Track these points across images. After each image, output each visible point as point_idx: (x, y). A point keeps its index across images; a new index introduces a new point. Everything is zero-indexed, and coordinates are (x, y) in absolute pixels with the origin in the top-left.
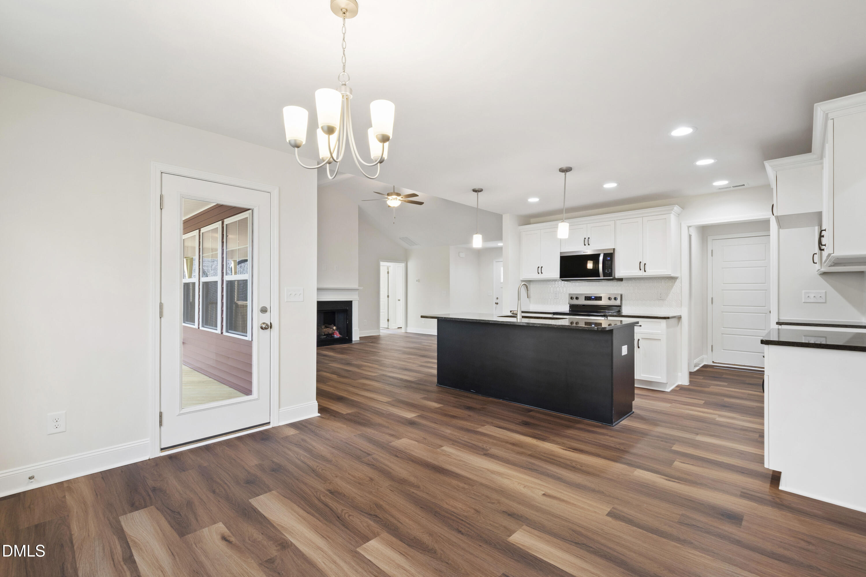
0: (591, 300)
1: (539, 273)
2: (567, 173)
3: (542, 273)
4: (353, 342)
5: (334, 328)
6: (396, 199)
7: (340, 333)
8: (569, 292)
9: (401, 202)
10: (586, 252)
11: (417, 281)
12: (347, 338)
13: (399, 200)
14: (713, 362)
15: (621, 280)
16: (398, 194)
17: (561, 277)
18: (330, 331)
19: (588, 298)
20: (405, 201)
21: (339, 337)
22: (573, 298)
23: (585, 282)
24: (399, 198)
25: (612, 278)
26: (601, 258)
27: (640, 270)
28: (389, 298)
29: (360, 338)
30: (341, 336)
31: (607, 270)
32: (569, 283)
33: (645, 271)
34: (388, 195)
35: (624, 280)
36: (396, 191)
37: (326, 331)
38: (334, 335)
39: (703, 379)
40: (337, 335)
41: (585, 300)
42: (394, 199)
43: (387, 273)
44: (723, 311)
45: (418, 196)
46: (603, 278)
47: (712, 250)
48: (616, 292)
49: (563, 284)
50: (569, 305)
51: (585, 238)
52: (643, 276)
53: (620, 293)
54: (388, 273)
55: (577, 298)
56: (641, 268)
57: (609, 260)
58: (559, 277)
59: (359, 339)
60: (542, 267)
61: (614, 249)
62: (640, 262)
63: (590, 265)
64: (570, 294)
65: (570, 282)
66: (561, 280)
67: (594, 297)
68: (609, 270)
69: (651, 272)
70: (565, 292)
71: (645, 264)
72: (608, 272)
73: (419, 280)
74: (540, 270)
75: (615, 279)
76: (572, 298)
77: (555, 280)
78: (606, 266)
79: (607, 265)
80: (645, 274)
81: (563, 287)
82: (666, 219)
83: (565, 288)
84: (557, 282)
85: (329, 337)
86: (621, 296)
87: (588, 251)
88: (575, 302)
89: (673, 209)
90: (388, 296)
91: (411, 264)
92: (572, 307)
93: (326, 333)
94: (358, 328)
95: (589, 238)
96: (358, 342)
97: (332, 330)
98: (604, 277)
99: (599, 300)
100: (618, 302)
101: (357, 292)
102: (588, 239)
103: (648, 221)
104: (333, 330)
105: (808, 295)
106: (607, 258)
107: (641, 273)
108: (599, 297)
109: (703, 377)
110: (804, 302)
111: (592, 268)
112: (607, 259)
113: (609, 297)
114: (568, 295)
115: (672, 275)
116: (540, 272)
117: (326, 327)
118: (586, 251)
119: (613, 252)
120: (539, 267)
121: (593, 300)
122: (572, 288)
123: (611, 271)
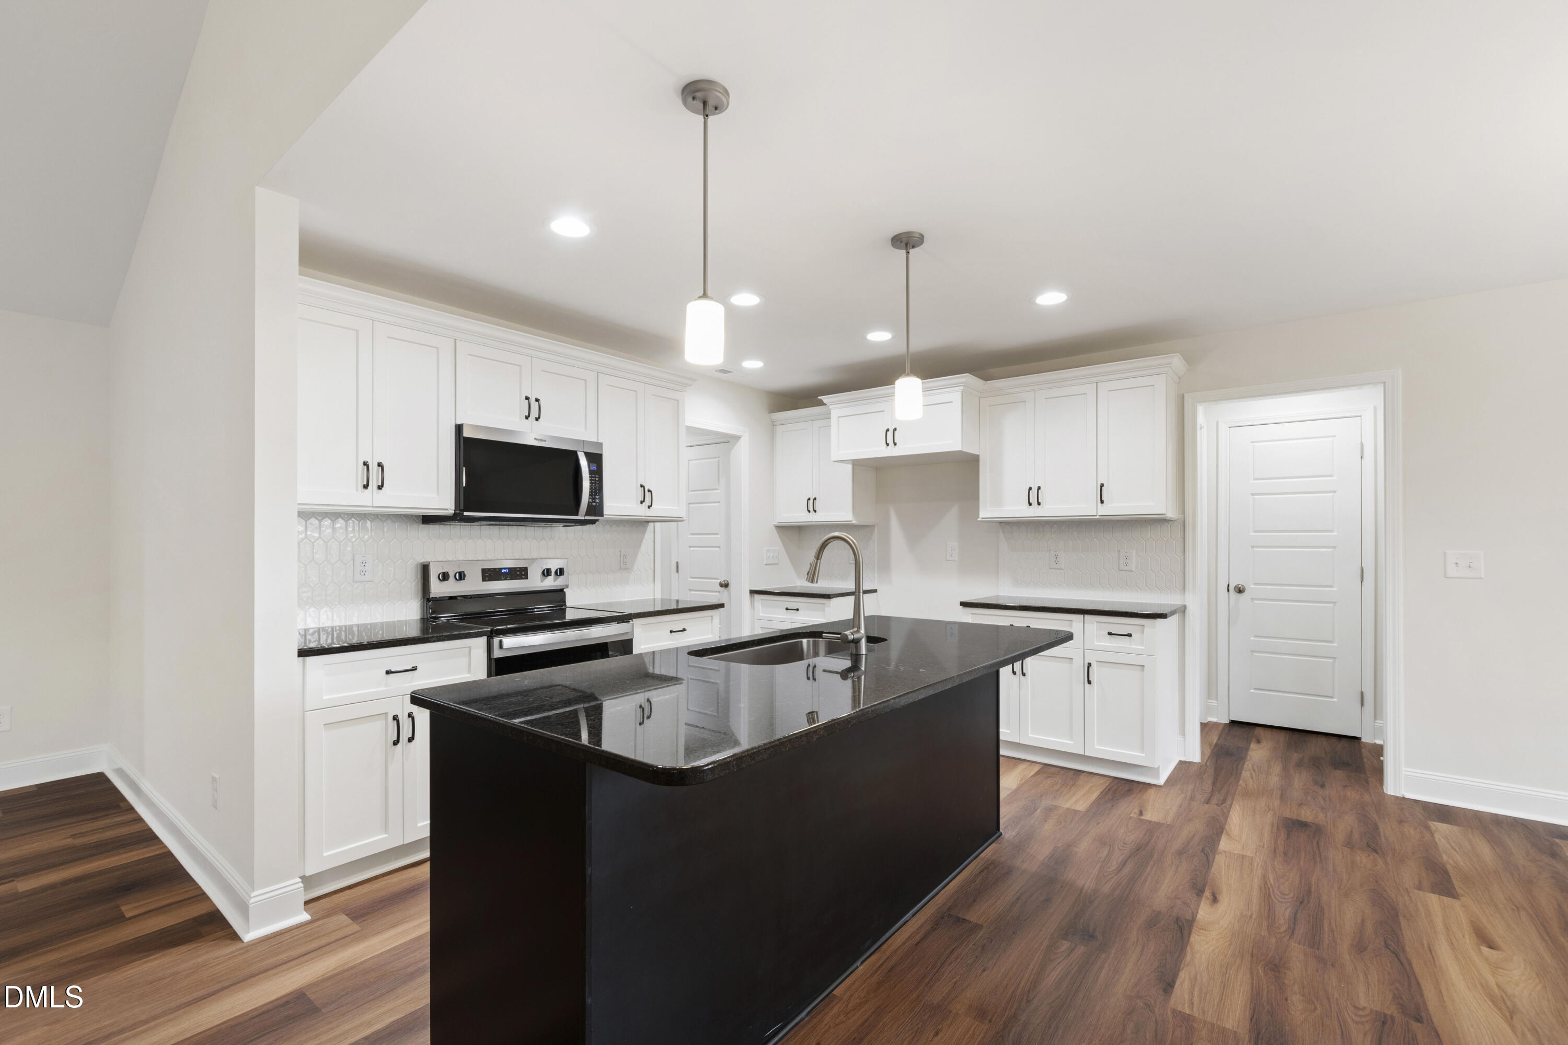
0: (498, 579)
19: (490, 574)
22: (448, 575)
41: (484, 580)
50: (417, 600)
55: (459, 578)
67: (508, 571)
68: (595, 499)
72: (594, 504)
76: (446, 577)
88: (441, 589)
99: (521, 578)
100: (561, 583)
108: (524, 569)
113: (546, 571)
121: (505, 579)
123: (600, 501)
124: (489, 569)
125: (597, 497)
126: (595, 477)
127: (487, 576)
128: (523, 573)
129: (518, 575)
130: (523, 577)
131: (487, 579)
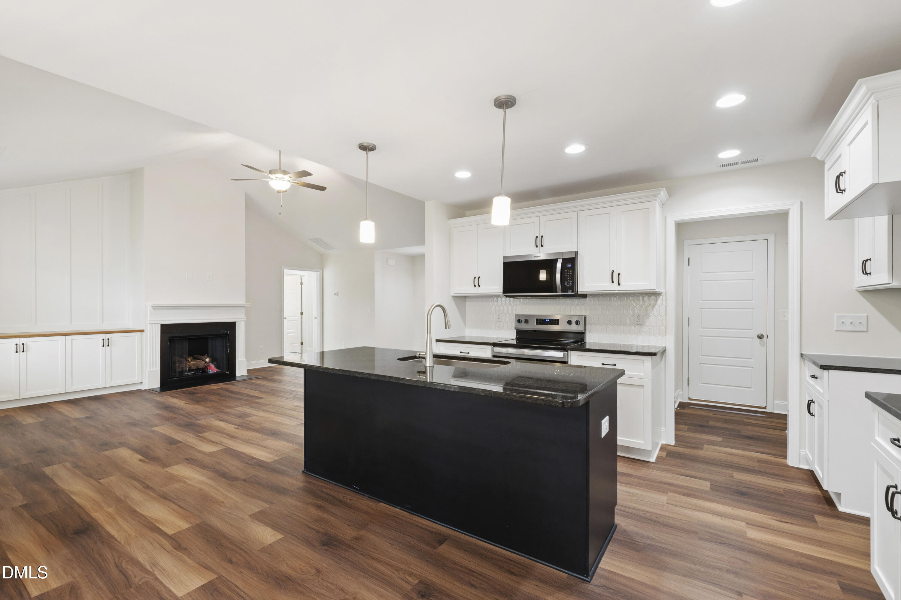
0: (544, 324)
1: (475, 286)
2: (507, 110)
3: (479, 286)
4: (237, 379)
5: (207, 360)
6: (282, 179)
7: (217, 367)
8: (515, 313)
9: (290, 185)
10: (538, 257)
11: (335, 294)
12: (228, 372)
13: (289, 181)
14: (689, 398)
15: (584, 296)
16: (285, 172)
17: (504, 292)
18: (200, 364)
19: (541, 321)
20: (298, 183)
21: (215, 372)
22: (521, 321)
23: (537, 298)
24: (287, 177)
25: (573, 293)
26: (559, 265)
27: (613, 282)
28: (303, 316)
29: (248, 371)
30: (218, 370)
31: (567, 283)
32: (516, 300)
33: (619, 284)
34: (271, 172)
35: (588, 296)
36: (282, 168)
37: (193, 365)
38: (208, 370)
39: (689, 430)
40: (213, 369)
41: (537, 324)
42: (280, 179)
43: (300, 284)
44: (701, 335)
45: (312, 175)
46: (561, 294)
47: (689, 259)
48: (578, 313)
49: (509, 301)
50: (516, 330)
51: (537, 237)
52: (616, 291)
53: (583, 313)
54: (302, 284)
55: (526, 322)
56: (614, 280)
57: (569, 268)
58: (502, 292)
59: (246, 374)
60: (479, 278)
61: (576, 253)
62: (613, 272)
63: (543, 276)
64: (516, 316)
65: (518, 298)
66: (505, 295)
67: (548, 320)
68: (569, 283)
69: (627, 285)
70: (510, 313)
71: (619, 274)
72: (569, 286)
73: (337, 293)
74: (477, 281)
75: (577, 296)
76: (519, 321)
77: (498, 296)
78: (565, 276)
79: (567, 275)
80: (619, 288)
81: (507, 305)
82: (649, 208)
83: (510, 306)
84: (499, 299)
85: (200, 372)
86: (585, 318)
87: (541, 255)
88: (524, 326)
89: (659, 194)
90: (302, 313)
91: (328, 274)
92: (519, 333)
93: (194, 367)
94: (246, 359)
95: (542, 237)
96: (246, 378)
97: (204, 363)
98: (562, 292)
99: (555, 324)
100: (580, 328)
101: (243, 310)
102: (540, 237)
103: (623, 211)
104: (206, 363)
105: (843, 321)
106: (567, 264)
107: (613, 288)
108: (556, 319)
109: (686, 427)
110: (836, 331)
111: (545, 280)
112: (567, 267)
113: (569, 321)
114: (514, 317)
115: (657, 290)
116: (476, 284)
117: (195, 359)
118: (539, 255)
119: (575, 257)
120: (475, 278)
121: (547, 324)
122: (519, 307)
123: (572, 284)
124: (540, 319)
125: (571, 282)
126: (570, 271)
127: (538, 322)
128: (557, 322)
129: (554, 323)
130: (557, 324)
131: (538, 323)
